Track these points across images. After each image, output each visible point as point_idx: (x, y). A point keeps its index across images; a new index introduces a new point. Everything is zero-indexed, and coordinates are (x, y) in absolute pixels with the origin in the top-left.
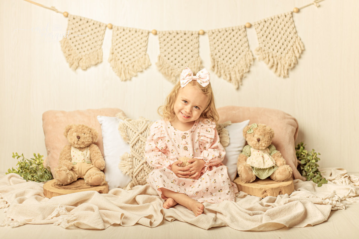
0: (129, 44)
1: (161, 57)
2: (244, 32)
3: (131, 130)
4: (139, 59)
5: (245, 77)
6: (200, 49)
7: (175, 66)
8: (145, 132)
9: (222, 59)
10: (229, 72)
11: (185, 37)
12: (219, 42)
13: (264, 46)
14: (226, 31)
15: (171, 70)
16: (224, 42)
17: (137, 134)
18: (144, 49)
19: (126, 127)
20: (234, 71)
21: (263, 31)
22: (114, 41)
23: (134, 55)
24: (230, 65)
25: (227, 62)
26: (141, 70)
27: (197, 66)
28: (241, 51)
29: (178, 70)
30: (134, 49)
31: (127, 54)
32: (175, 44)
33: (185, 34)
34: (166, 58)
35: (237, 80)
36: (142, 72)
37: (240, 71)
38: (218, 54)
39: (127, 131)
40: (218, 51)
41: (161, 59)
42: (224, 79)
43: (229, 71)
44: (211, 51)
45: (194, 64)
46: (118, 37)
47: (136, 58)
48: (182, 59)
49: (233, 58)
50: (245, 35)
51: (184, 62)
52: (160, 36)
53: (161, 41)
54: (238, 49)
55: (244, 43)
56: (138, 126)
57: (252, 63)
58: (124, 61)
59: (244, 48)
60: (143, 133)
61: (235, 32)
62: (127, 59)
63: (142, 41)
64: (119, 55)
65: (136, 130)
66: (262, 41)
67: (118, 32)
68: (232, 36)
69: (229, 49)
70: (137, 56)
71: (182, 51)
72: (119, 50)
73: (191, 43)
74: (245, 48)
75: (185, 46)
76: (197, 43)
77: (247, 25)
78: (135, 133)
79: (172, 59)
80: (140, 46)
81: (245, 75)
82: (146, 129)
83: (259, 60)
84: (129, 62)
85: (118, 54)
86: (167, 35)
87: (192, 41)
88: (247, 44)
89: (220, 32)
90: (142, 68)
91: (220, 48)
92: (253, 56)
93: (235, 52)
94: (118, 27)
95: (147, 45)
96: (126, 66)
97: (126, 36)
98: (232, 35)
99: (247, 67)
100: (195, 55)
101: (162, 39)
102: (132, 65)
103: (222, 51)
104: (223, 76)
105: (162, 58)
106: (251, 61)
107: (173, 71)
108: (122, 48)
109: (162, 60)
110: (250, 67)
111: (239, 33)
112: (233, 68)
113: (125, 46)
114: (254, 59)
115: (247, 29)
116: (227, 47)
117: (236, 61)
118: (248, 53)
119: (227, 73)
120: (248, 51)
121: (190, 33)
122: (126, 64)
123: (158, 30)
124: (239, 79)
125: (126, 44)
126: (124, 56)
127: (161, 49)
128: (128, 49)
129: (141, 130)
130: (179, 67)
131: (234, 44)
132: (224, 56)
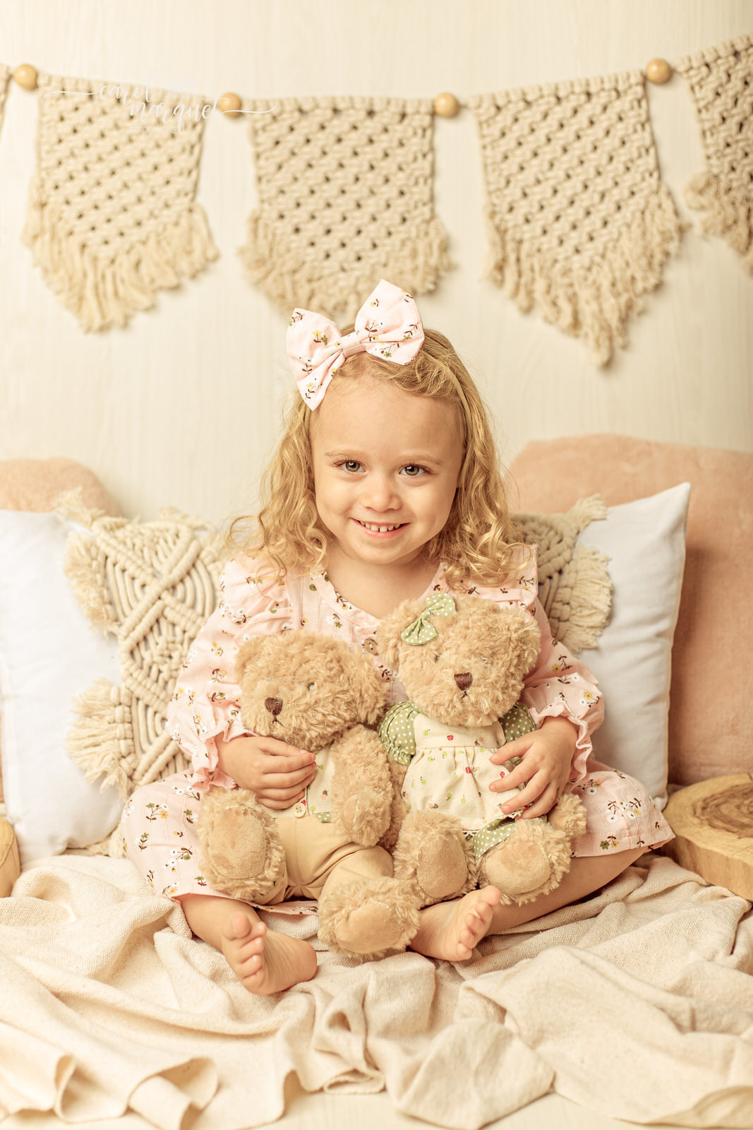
0: (115, 160)
1: (261, 223)
2: (639, 101)
3: (126, 573)
4: (165, 229)
5: (642, 313)
6: (440, 185)
7: (326, 263)
8: (188, 580)
9: (539, 231)
10: (570, 291)
11: (371, 127)
12: (526, 150)
13: (727, 168)
14: (559, 99)
15: (310, 281)
16: (547, 153)
17: (153, 589)
18: (184, 183)
19: (101, 559)
20: (594, 282)
21: (727, 99)
22: (45, 148)
23: (140, 211)
24: (576, 258)
25: (561, 242)
26: (171, 280)
27: (426, 263)
28: (626, 193)
29: (342, 283)
30: (138, 184)
31: (108, 208)
32: (325, 161)
33: (371, 113)
34: (285, 227)
35: (606, 328)
36: (176, 288)
37: (620, 286)
38: (523, 208)
39: (105, 576)
40: (518, 193)
41: (261, 232)
42: (547, 320)
43: (571, 285)
44: (490, 193)
45: (414, 254)
46: (65, 128)
47: (150, 225)
48: (359, 232)
49: (587, 226)
50: (643, 118)
51: (368, 245)
52: (259, 125)
53: (261, 149)
54: (610, 183)
55: (640, 156)
56: (157, 553)
57: (673, 247)
58: (94, 239)
59: (638, 177)
60: (180, 588)
61: (598, 102)
62: (105, 230)
63: (173, 147)
64: (71, 213)
65: (150, 570)
66: (722, 144)
67: (65, 105)
68: (585, 123)
69: (568, 184)
70: (152, 215)
71: (357, 191)
72: (70, 189)
73: (399, 155)
74: (643, 179)
75: (372, 167)
76: (424, 156)
77: (654, 72)
78: (143, 586)
79: (312, 230)
80: (166, 170)
81: (640, 303)
82: (194, 565)
83: (706, 231)
84: (117, 243)
85: (65, 207)
86: (289, 118)
87: (401, 144)
88: (650, 161)
89: (528, 104)
90: (178, 274)
91: (532, 180)
92: (676, 213)
93: (597, 198)
94: (62, 80)
95: (198, 163)
96: (102, 263)
97: (102, 123)
98: (583, 118)
99: (650, 264)
100: (416, 213)
101: (265, 139)
102: (133, 257)
103: (537, 194)
104: (543, 308)
105: (266, 226)
106: (671, 238)
107: (315, 285)
108: (83, 180)
109: (266, 237)
110: (662, 265)
111: (617, 106)
112: (589, 269)
113: (99, 170)
114: (682, 230)
115: (655, 91)
116: (562, 175)
117: (603, 236)
118: (654, 200)
119: (561, 294)
120: (657, 192)
121: (395, 109)
122: (105, 253)
123: (247, 94)
124: (614, 322)
125: (100, 159)
126: (92, 217)
127: (264, 186)
128: (112, 184)
129: (170, 572)
130: (346, 266)
131: (593, 160)
132: (549, 214)
